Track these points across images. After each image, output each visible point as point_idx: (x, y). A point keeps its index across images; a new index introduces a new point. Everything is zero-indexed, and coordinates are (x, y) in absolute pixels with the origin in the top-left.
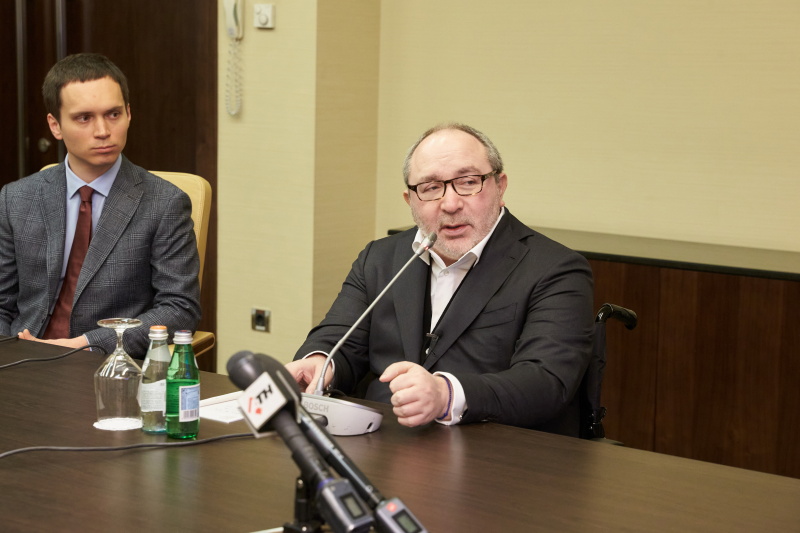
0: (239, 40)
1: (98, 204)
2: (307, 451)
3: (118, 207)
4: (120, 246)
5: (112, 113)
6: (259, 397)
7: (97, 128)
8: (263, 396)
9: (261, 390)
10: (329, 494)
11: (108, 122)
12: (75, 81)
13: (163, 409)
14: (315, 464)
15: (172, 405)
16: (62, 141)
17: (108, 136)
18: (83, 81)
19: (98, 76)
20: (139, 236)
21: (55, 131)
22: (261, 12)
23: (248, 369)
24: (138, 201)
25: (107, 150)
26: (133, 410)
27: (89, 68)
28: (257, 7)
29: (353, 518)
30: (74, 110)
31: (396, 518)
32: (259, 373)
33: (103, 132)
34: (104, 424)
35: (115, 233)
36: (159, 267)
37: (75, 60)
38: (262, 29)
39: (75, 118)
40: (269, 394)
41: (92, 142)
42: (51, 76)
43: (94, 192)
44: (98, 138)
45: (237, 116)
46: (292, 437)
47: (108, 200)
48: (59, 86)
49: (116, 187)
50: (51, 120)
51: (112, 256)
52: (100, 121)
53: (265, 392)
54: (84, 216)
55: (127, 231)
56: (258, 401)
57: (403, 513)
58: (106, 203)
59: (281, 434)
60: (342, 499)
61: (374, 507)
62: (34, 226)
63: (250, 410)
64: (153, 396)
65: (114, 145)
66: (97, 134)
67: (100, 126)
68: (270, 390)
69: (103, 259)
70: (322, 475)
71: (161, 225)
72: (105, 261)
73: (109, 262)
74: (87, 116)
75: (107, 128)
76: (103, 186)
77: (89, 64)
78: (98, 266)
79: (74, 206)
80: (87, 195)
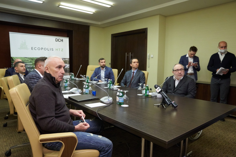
0: (149, 59)
2: (163, 95)
3: (137, 74)
5: (137, 62)
9: (158, 89)
10: (166, 100)
12: (134, 59)
13: (145, 93)
14: (165, 97)
15: (146, 93)
17: (137, 64)
22: (152, 56)
23: (157, 86)
24: (139, 73)
26: (141, 93)
28: (151, 55)
29: (169, 103)
31: (174, 103)
32: (158, 87)
34: (138, 95)
35: (136, 77)
36: (141, 81)
38: (152, 58)
39: (134, 63)
41: (135, 65)
45: (149, 67)
48: (132, 60)
49: (137, 72)
54: (133, 75)
57: (175, 103)
60: (168, 101)
61: (171, 102)
64: (144, 92)
70: (165, 98)
76: (135, 71)
79: (132, 74)
80: (134, 72)
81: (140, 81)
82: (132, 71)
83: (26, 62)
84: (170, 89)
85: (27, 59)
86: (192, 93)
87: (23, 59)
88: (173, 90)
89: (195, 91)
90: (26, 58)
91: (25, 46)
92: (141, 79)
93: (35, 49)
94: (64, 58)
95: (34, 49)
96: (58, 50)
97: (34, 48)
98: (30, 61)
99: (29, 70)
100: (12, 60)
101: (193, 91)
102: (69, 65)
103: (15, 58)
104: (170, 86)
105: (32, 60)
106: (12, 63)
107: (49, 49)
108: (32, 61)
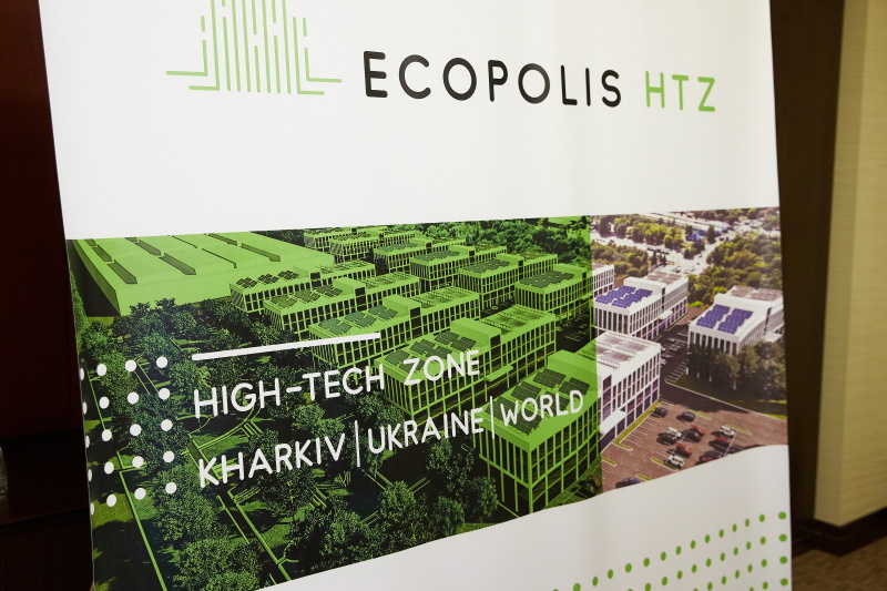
83: (300, 306)
85: (307, 262)
87: (255, 267)
90: (296, 237)
91: (275, 29)
93: (414, 72)
94: (722, 215)
95: (390, 84)
96: (671, 87)
97: (390, 66)
98: (348, 289)
99: (348, 452)
100: (78, 304)
102: (777, 304)
103: (132, 259)
105: (382, 267)
106: (92, 365)
107: (576, 90)
108: (376, 286)
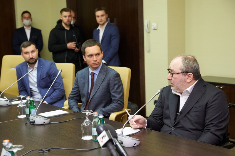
1: (96, 77)
3: (100, 77)
4: (100, 87)
5: (97, 54)
6: (102, 138)
7: (94, 59)
8: (103, 137)
9: (103, 136)
11: (97, 57)
12: (88, 47)
16: (86, 61)
17: (97, 60)
18: (90, 47)
19: (94, 45)
20: (105, 85)
21: (84, 59)
24: (105, 75)
25: (97, 64)
27: (91, 43)
28: (153, 24)
30: (88, 54)
33: (95, 59)
35: (99, 84)
37: (88, 41)
38: (154, 29)
39: (89, 56)
40: (105, 137)
41: (93, 62)
42: (83, 45)
43: (94, 74)
44: (94, 61)
45: (149, 51)
46: (111, 149)
47: (98, 75)
48: (85, 48)
49: (100, 72)
50: (84, 57)
51: (98, 90)
52: (95, 57)
53: (104, 136)
54: (92, 80)
55: (102, 83)
56: (102, 139)
58: (98, 76)
59: (108, 148)
62: (82, 81)
63: (100, 141)
65: (98, 62)
66: (94, 60)
67: (95, 58)
68: (105, 136)
69: (96, 90)
71: (111, 82)
72: (97, 91)
73: (98, 91)
74: (91, 56)
75: (96, 58)
76: (97, 72)
77: (91, 42)
78: (95, 92)
80: (93, 74)
81: (110, 93)
82: (91, 71)
84: (168, 118)
86: (213, 129)
88: (173, 118)
89: (220, 122)
92: (111, 88)
101: (216, 122)
104: (168, 108)
